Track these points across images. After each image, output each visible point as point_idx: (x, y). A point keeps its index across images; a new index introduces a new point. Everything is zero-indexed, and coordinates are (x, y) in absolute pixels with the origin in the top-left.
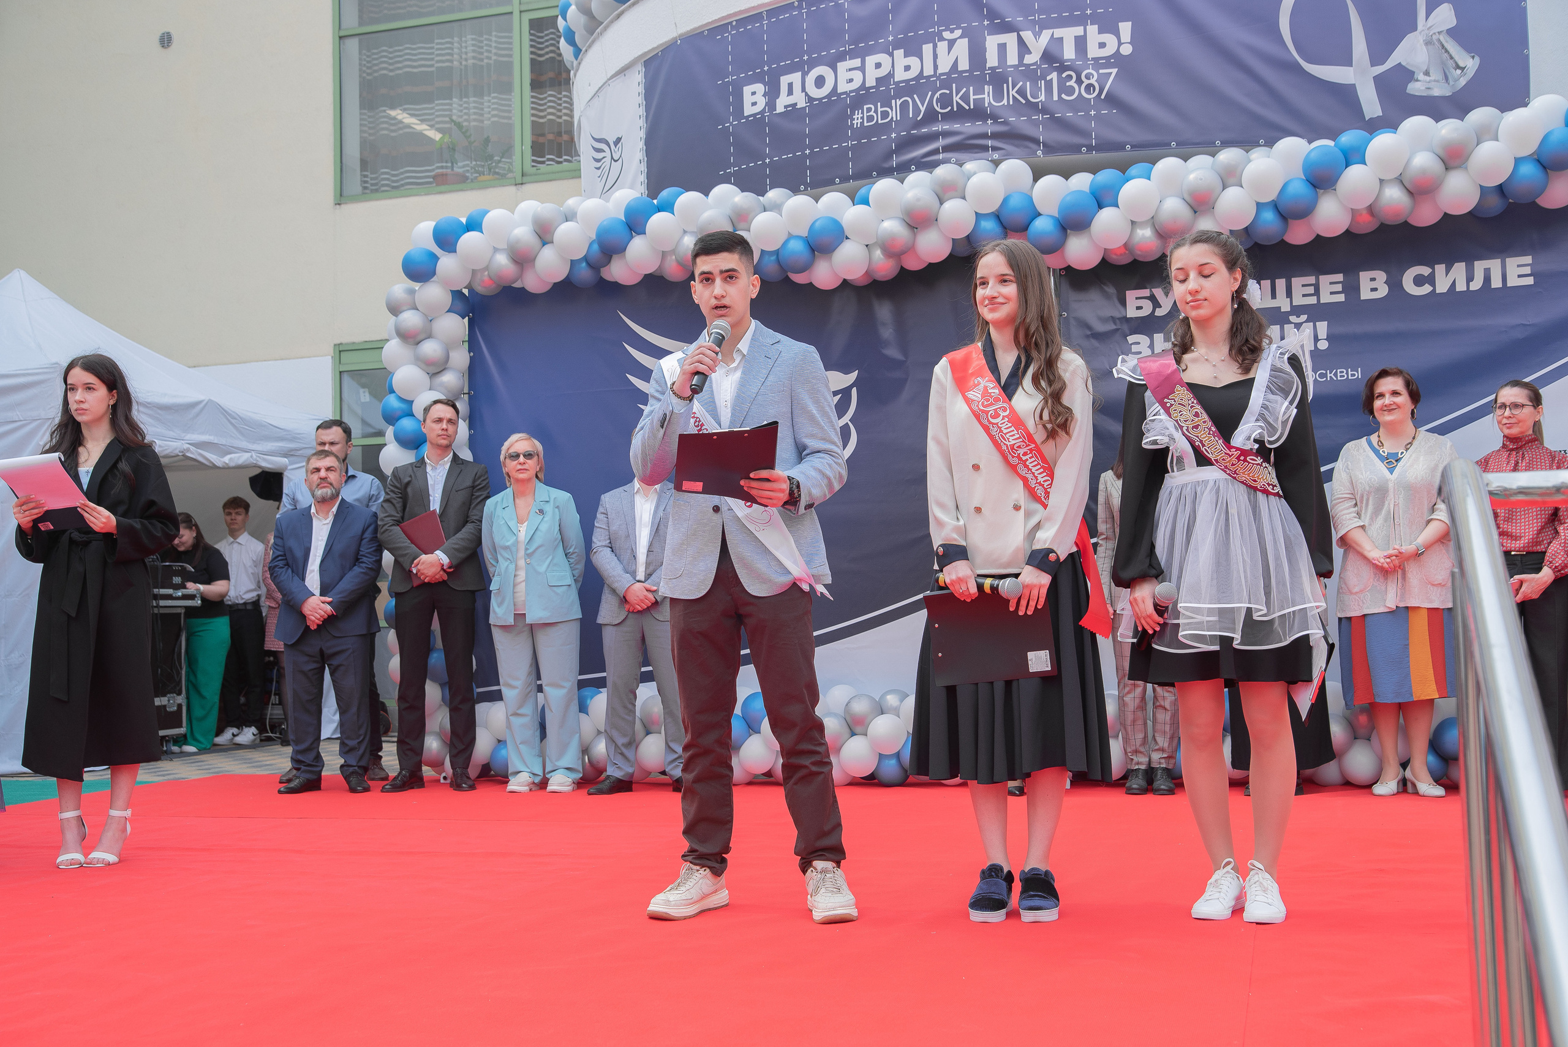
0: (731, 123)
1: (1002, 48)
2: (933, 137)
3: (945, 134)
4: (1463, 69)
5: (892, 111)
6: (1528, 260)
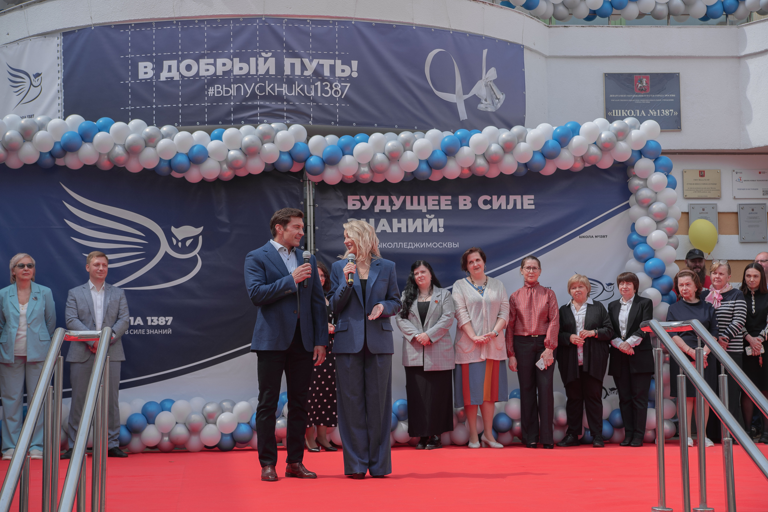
0: (130, 81)
1: (293, 65)
2: (255, 107)
3: (261, 107)
4: (499, 99)
5: (231, 90)
6: (532, 197)
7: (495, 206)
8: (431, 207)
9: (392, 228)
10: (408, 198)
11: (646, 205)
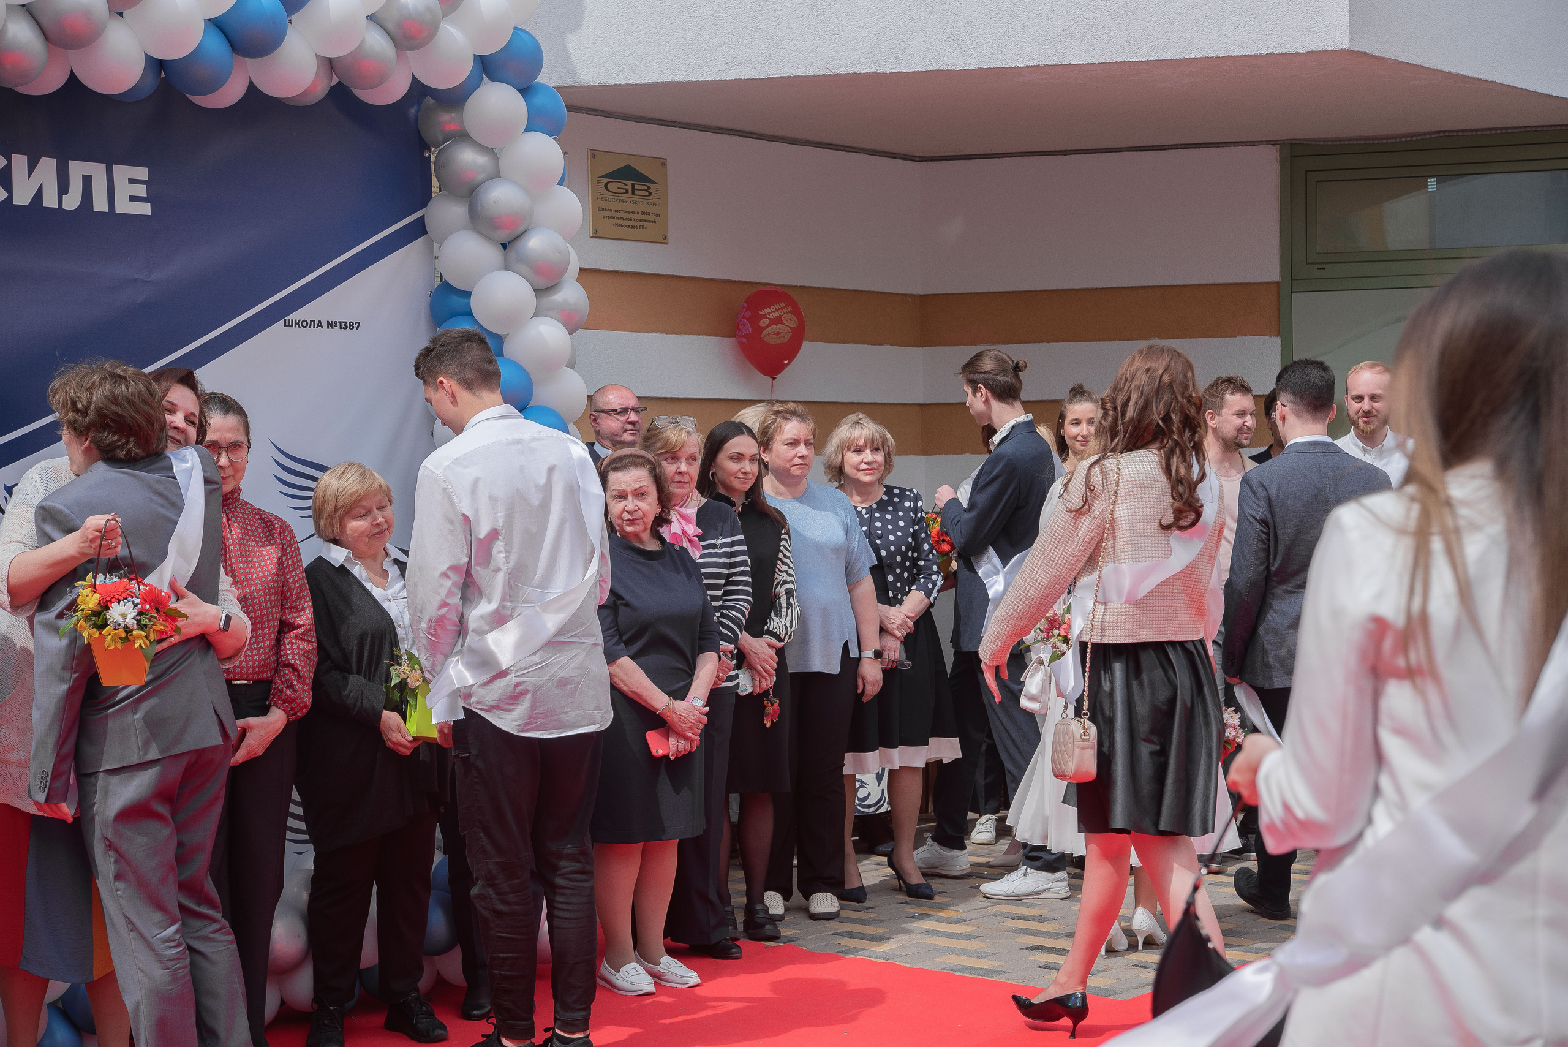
6: (142, 173)
7: (22, 195)
11: (502, 233)
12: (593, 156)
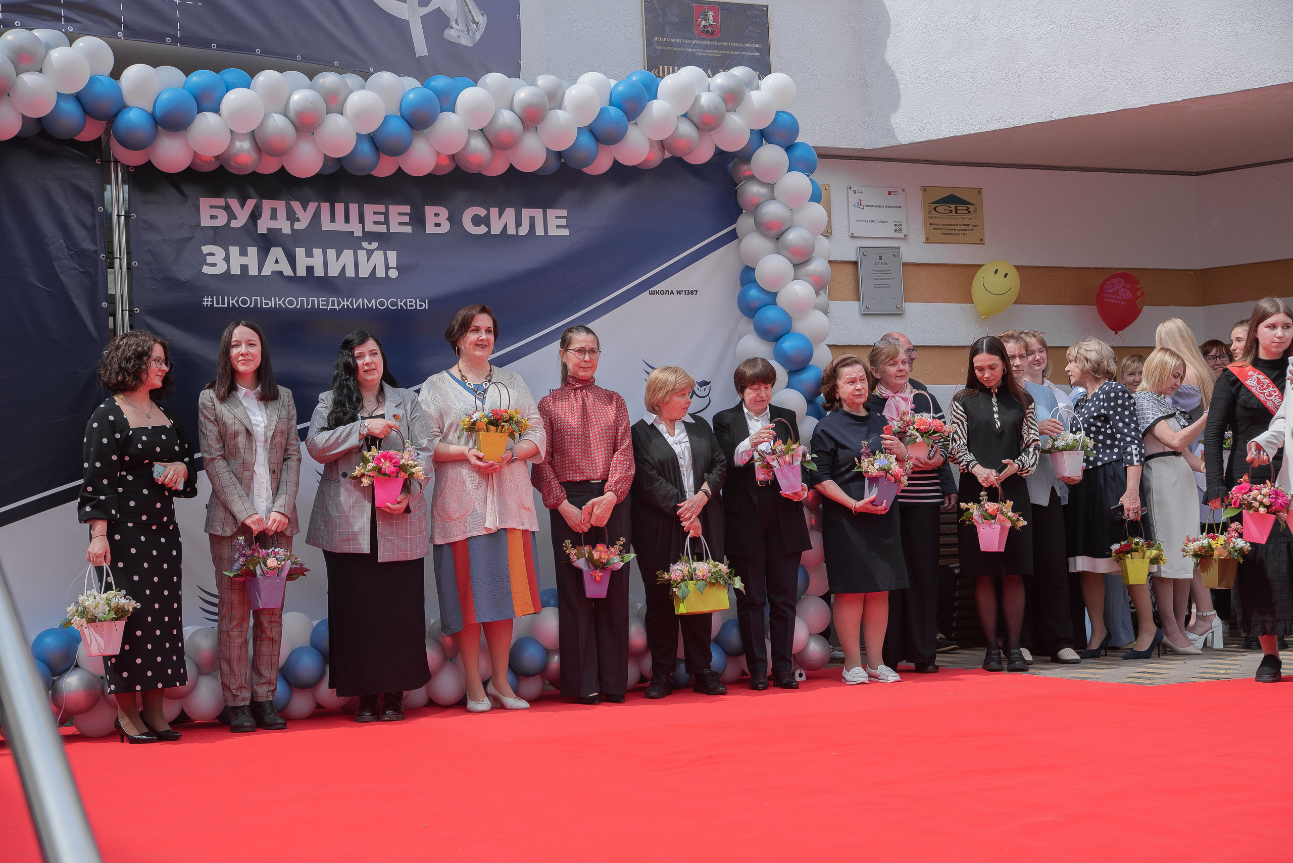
4: (477, 23)
6: (564, 213)
7: (496, 230)
8: (370, 227)
9: (294, 268)
10: (325, 207)
11: (774, 232)
12: (925, 190)
